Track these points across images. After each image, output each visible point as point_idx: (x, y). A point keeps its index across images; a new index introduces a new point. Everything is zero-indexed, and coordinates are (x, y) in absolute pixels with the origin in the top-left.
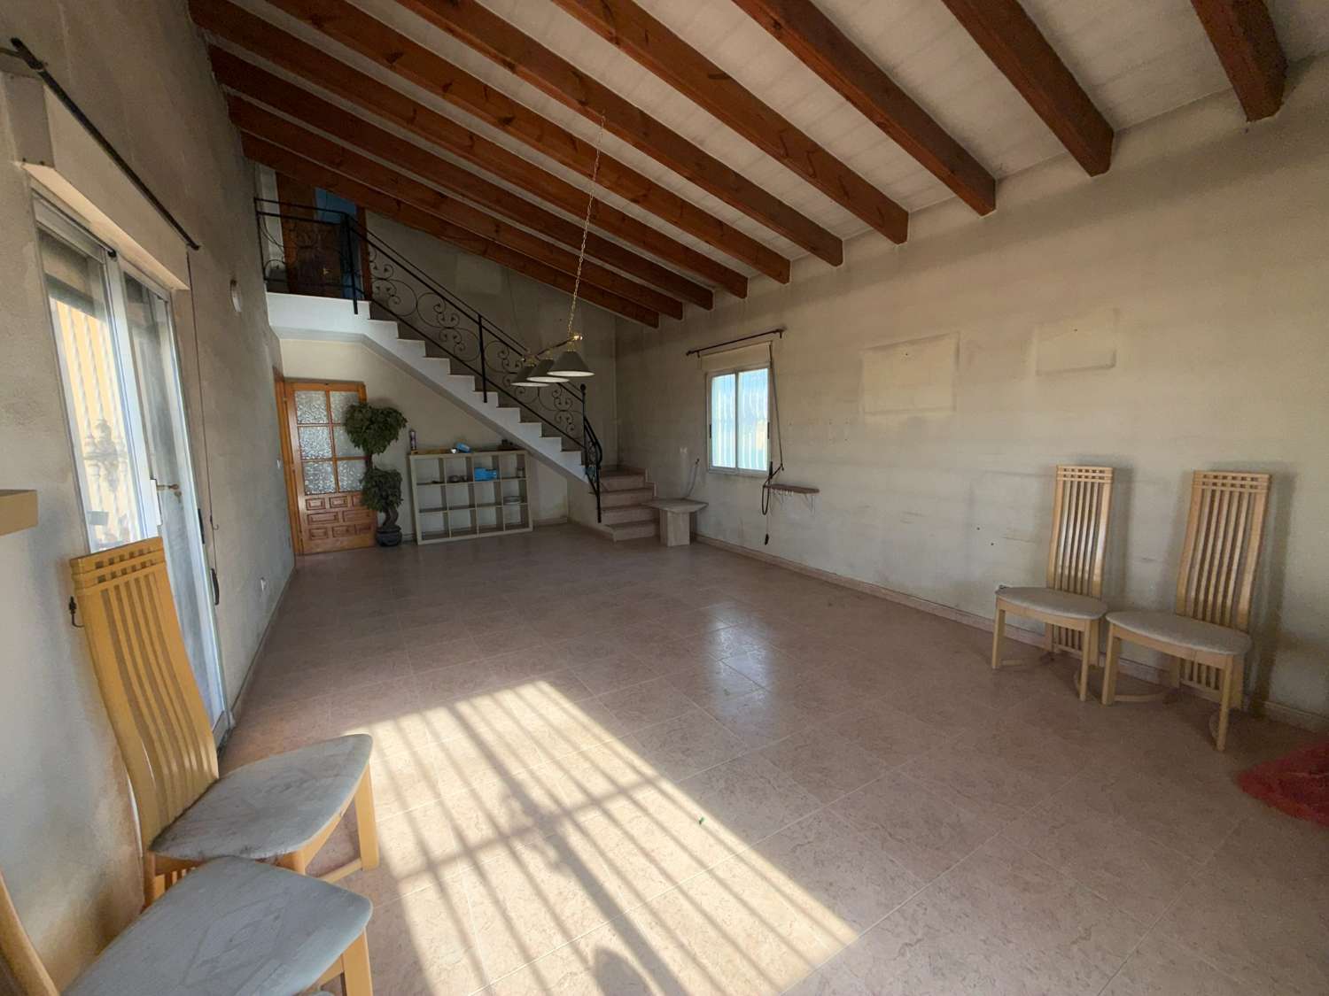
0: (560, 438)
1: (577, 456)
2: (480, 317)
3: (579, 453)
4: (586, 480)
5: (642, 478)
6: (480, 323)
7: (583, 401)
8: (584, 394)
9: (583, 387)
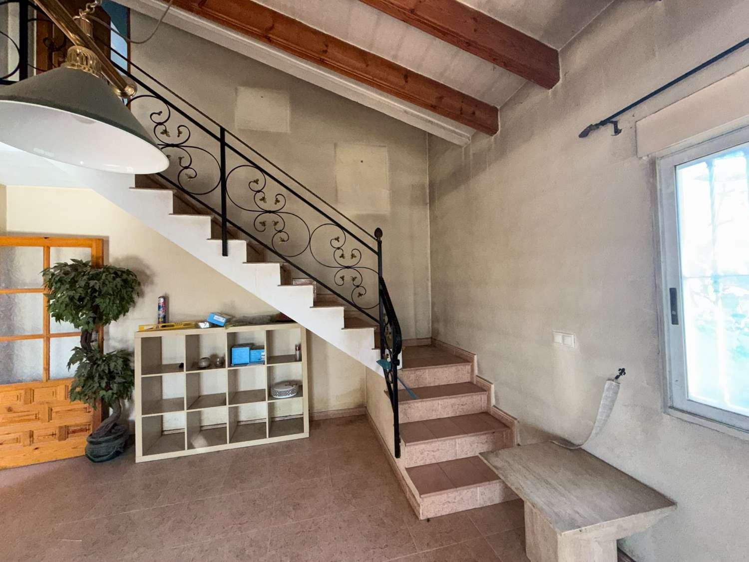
0: (342, 309)
1: (368, 335)
2: (223, 130)
3: (372, 330)
4: (381, 372)
5: (468, 367)
6: (222, 140)
7: (379, 254)
8: (380, 243)
9: (378, 233)
